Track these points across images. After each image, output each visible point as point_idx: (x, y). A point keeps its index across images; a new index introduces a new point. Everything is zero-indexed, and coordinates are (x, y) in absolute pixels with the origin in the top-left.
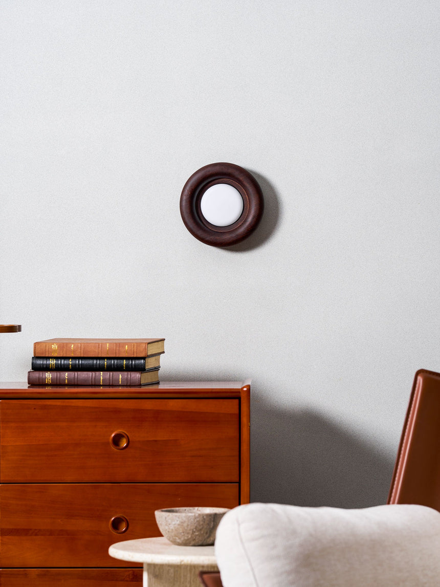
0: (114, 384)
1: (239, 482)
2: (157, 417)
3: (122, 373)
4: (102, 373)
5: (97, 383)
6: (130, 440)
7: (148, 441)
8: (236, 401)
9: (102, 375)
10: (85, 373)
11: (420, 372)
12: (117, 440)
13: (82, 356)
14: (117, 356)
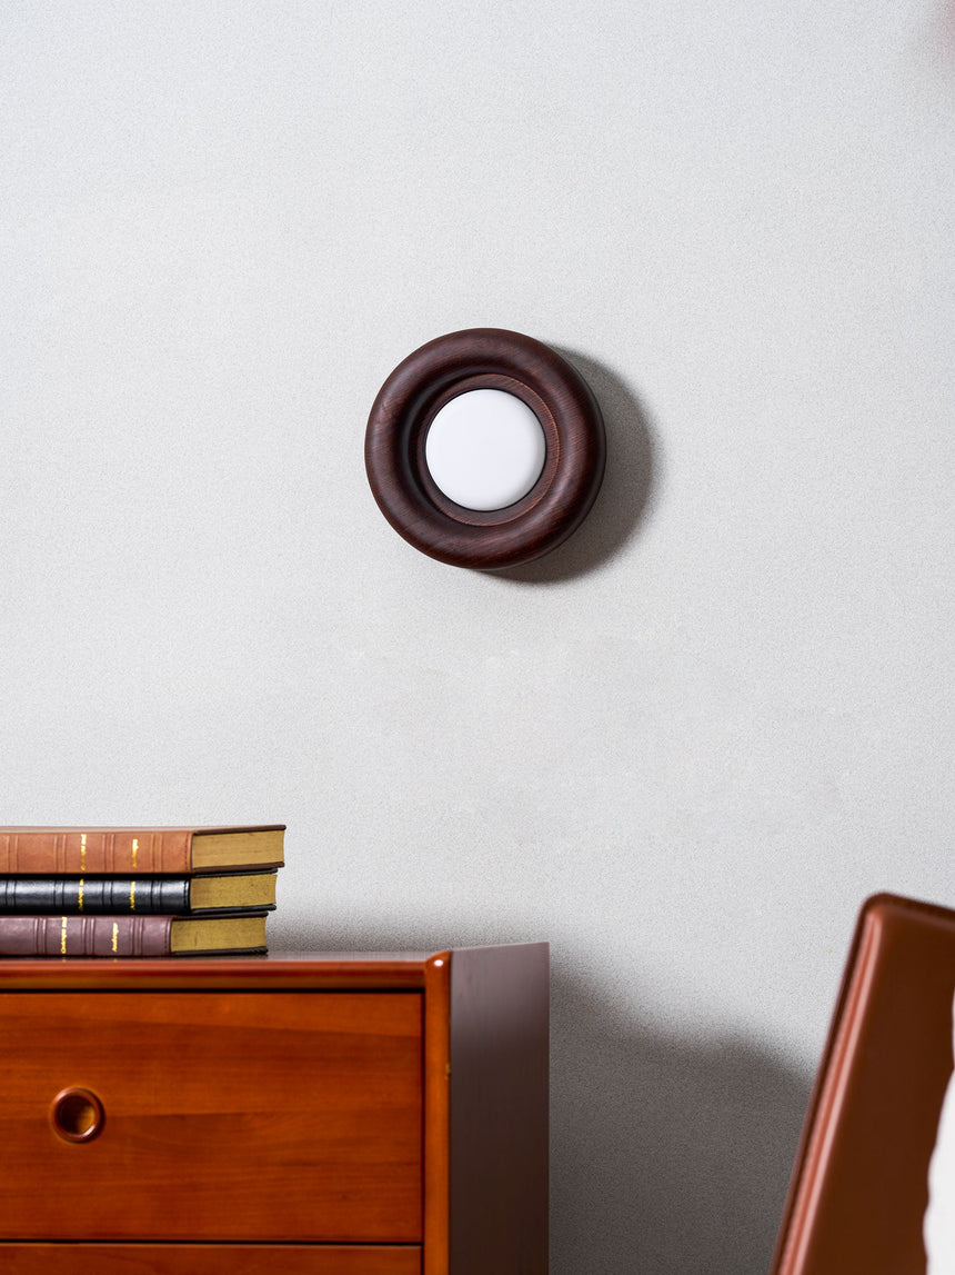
0: (97, 953)
1: (422, 1243)
2: (184, 1048)
3: (120, 919)
4: (65, 919)
5: (51, 952)
6: (108, 1114)
7: (160, 1118)
8: (416, 998)
9: (65, 927)
10: (20, 920)
11: (876, 902)
12: (69, 1115)
13: (14, 870)
14: (110, 870)
